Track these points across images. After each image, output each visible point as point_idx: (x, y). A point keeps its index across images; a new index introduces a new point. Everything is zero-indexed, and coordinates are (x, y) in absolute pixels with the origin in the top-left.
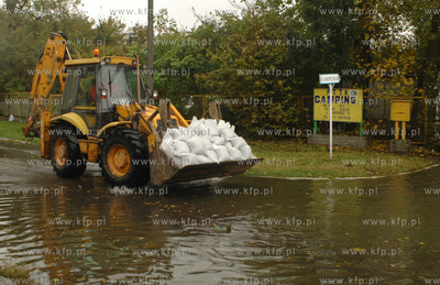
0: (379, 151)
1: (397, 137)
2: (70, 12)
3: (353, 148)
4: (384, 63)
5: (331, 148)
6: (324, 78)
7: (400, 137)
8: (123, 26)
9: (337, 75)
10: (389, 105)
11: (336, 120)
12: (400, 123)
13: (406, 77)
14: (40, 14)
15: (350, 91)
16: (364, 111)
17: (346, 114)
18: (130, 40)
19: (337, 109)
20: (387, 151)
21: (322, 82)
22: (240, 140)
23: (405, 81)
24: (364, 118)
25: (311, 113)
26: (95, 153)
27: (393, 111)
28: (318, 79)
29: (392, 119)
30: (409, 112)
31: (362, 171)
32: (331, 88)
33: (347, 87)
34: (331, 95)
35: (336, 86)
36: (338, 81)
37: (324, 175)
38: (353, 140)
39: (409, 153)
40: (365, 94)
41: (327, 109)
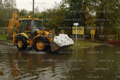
0: (88, 41)
1: (92, 38)
2: (14, 8)
3: (82, 41)
4: (89, 20)
5: (77, 41)
6: (75, 24)
7: (93, 38)
8: (27, 11)
9: (78, 23)
10: (90, 30)
11: (78, 34)
12: (93, 35)
13: (94, 24)
14: (6, 8)
15: (81, 27)
16: (84, 32)
17: (80, 33)
18: (29, 15)
19: (78, 32)
20: (90, 41)
21: (74, 25)
22: (71, 39)
23: (94, 25)
24: (84, 33)
25: (72, 32)
26: (32, 43)
27: (91, 32)
28: (73, 24)
29: (91, 34)
30: (95, 32)
31: (84, 46)
32: (76, 26)
33: (80, 26)
34: (76, 28)
35: (78, 26)
36: (78, 25)
37: (75, 47)
38: (82, 39)
39: (95, 42)
40: (85, 28)
41: (76, 31)
